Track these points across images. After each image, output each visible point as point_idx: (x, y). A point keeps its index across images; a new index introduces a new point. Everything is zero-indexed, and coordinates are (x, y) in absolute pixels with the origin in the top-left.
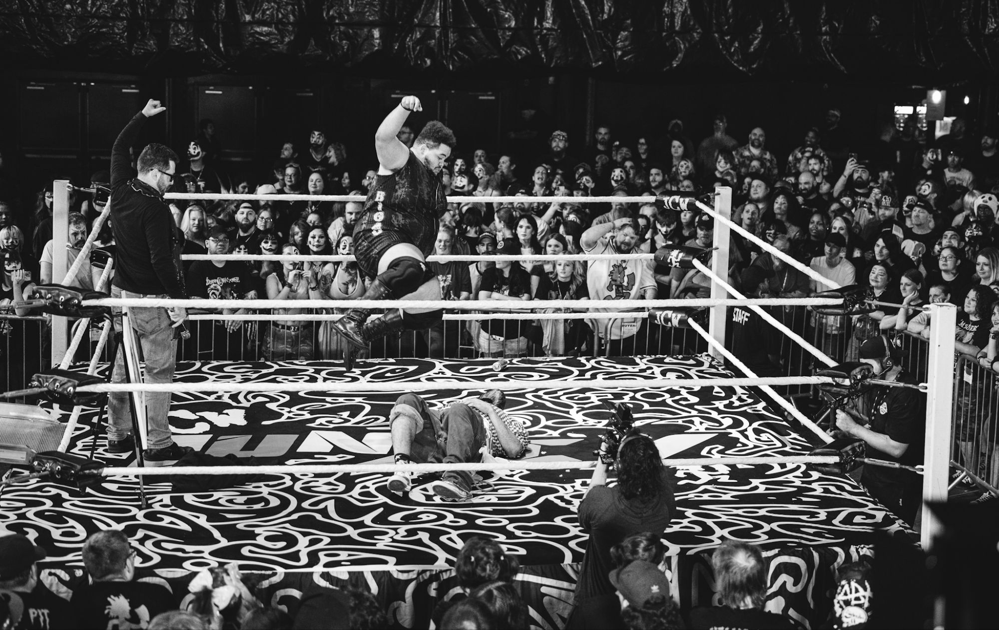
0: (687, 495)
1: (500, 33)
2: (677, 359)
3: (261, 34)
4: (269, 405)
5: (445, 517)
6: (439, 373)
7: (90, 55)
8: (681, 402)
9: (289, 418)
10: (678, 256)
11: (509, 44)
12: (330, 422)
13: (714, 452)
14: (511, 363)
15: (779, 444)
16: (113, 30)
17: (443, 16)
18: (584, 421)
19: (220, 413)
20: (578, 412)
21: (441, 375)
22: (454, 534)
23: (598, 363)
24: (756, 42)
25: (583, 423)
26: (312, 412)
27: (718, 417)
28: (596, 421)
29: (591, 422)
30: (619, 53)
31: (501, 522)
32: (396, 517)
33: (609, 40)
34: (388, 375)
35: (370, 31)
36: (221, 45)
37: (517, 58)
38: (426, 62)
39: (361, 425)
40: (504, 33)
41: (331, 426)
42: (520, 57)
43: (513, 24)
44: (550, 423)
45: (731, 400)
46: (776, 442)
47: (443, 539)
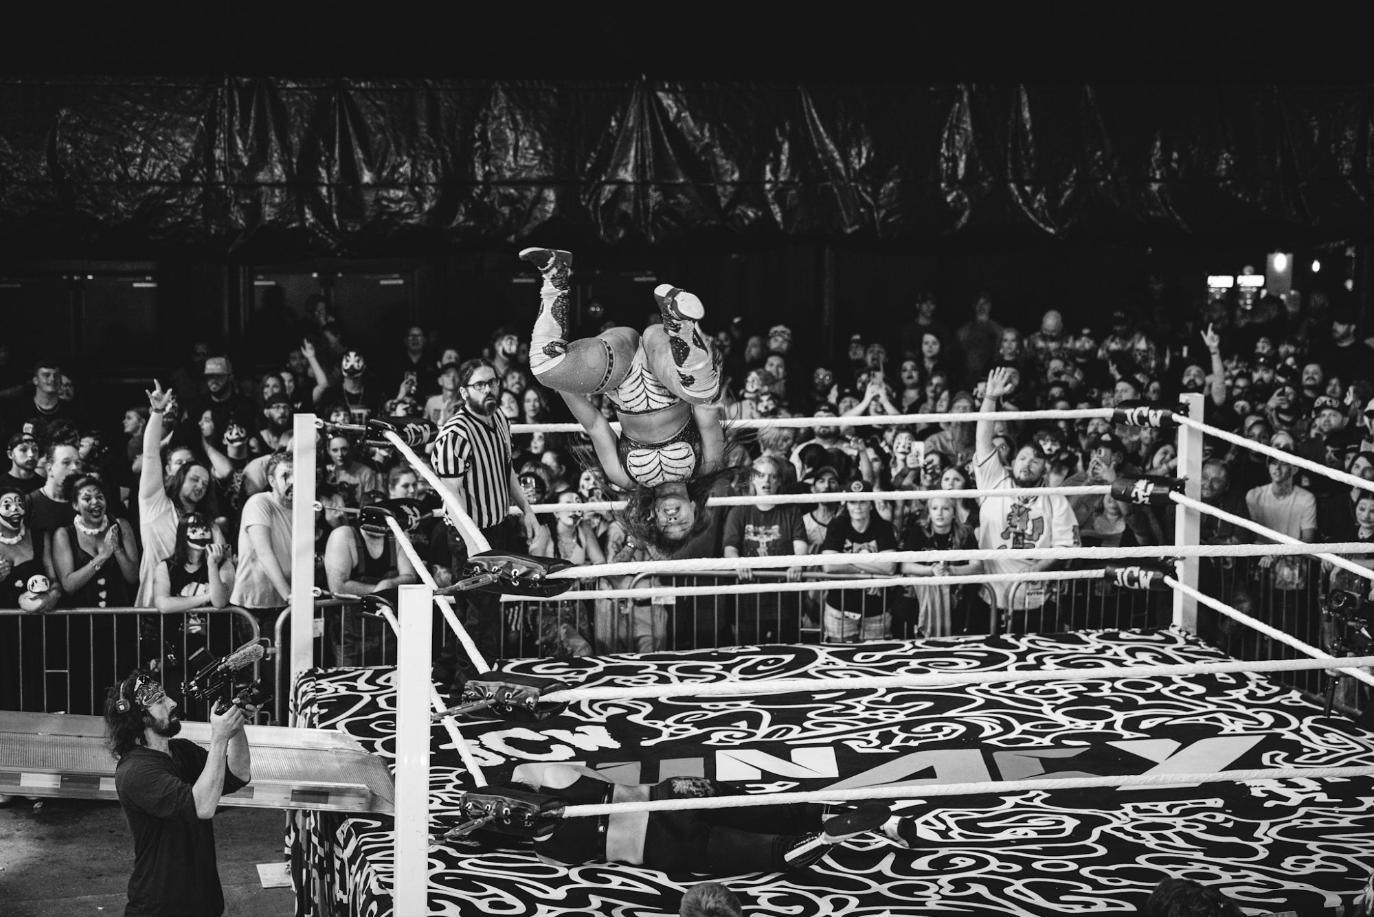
0: (1290, 821)
1: (720, 189)
2: (1134, 633)
3: (391, 200)
4: (631, 718)
5: (987, 863)
6: (828, 663)
7: (151, 237)
8: (1182, 693)
9: (672, 735)
10: (1146, 487)
11: (733, 204)
12: (730, 737)
13: (1278, 759)
14: (915, 647)
15: (1360, 749)
16: (183, 200)
17: (639, 169)
18: (1071, 722)
19: (574, 732)
20: (1054, 710)
21: (831, 666)
22: (1019, 884)
23: (1032, 641)
24: (1068, 193)
25: (1072, 726)
26: (697, 724)
27: (1250, 712)
28: (1089, 722)
29: (1082, 724)
30: (883, 212)
31: (1067, 866)
32: (921, 864)
33: (867, 193)
34: (761, 668)
35: (540, 192)
36: (335, 216)
37: (742, 222)
38: (618, 233)
39: (774, 738)
40: (725, 189)
41: (737, 743)
42: (746, 222)
43: (736, 176)
44: (1027, 726)
45: (1249, 688)
46: (1353, 745)
47: (1008, 891)
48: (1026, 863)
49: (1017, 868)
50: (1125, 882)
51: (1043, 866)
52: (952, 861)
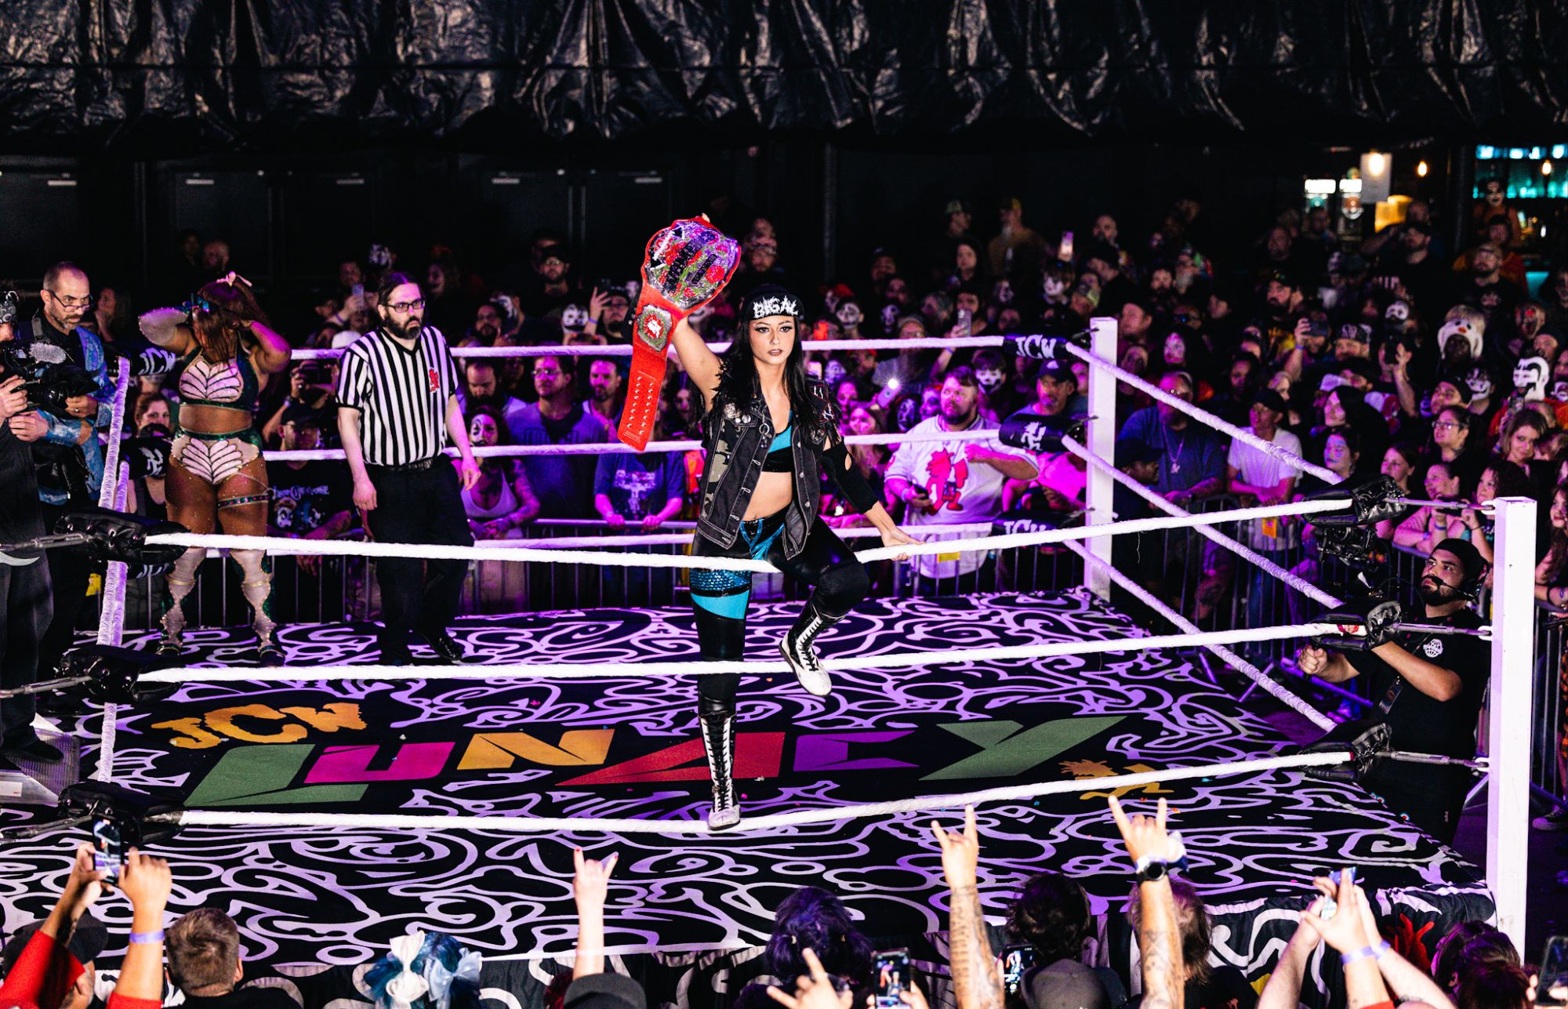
1: (686, 76)
2: (1036, 597)
3: (296, 86)
4: (395, 696)
5: (721, 863)
6: (658, 631)
7: (14, 127)
8: (1057, 667)
9: (433, 715)
10: (1037, 431)
11: (702, 92)
12: (501, 718)
13: (1126, 744)
14: (771, 612)
15: (1227, 731)
16: (51, 85)
17: (593, 50)
18: (909, 701)
19: (319, 709)
20: (895, 687)
21: (661, 635)
22: (742, 890)
23: (911, 607)
24: (1099, 82)
25: (908, 706)
26: (468, 704)
27: (1122, 689)
28: (928, 701)
29: (921, 703)
30: (880, 104)
31: (812, 868)
32: (643, 866)
33: (861, 82)
34: (577, 636)
35: (474, 78)
36: (231, 105)
37: (714, 114)
38: (566, 126)
39: (551, 719)
40: (693, 76)
41: (505, 724)
42: (718, 114)
43: (706, 60)
44: (855, 706)
45: (1136, 661)
46: (1221, 726)
48: (764, 865)
49: (752, 870)
50: (869, 887)
51: (784, 868)
52: (679, 863)
